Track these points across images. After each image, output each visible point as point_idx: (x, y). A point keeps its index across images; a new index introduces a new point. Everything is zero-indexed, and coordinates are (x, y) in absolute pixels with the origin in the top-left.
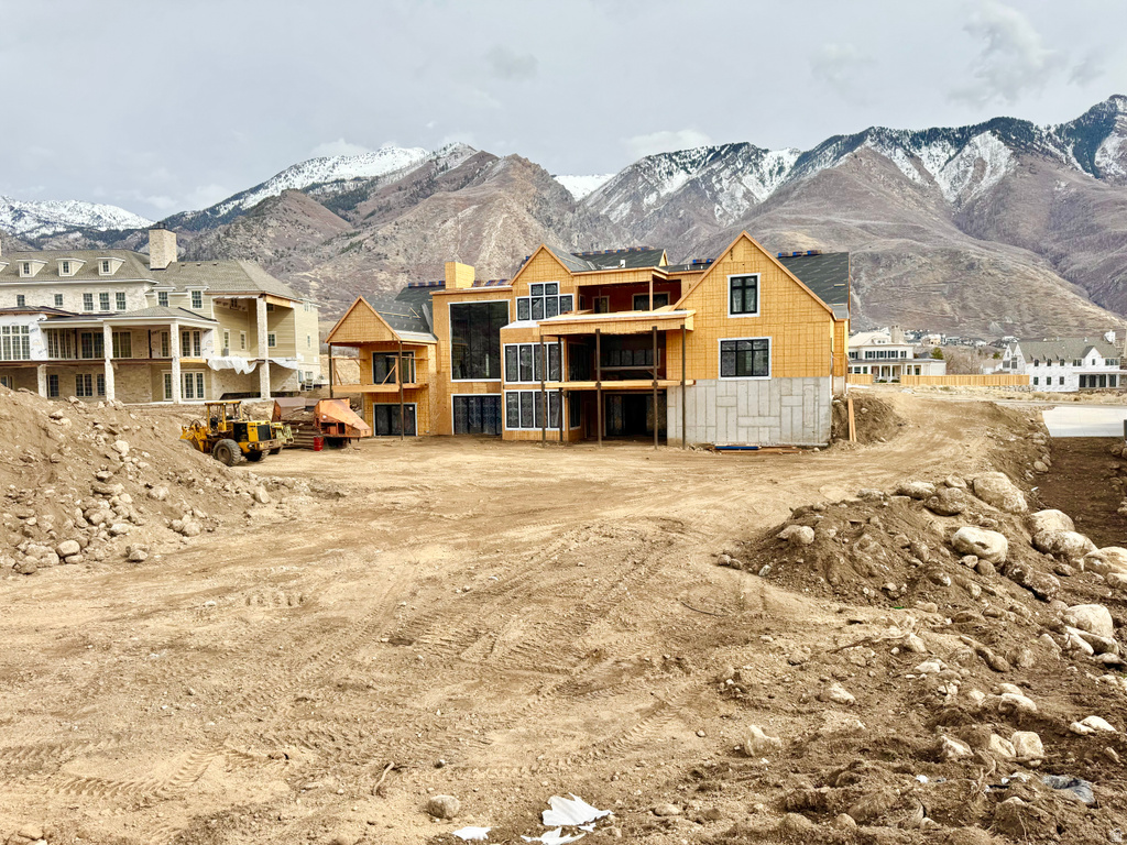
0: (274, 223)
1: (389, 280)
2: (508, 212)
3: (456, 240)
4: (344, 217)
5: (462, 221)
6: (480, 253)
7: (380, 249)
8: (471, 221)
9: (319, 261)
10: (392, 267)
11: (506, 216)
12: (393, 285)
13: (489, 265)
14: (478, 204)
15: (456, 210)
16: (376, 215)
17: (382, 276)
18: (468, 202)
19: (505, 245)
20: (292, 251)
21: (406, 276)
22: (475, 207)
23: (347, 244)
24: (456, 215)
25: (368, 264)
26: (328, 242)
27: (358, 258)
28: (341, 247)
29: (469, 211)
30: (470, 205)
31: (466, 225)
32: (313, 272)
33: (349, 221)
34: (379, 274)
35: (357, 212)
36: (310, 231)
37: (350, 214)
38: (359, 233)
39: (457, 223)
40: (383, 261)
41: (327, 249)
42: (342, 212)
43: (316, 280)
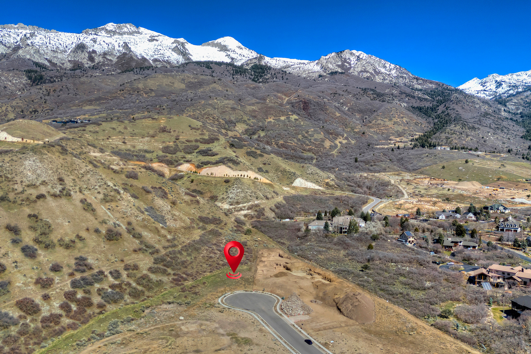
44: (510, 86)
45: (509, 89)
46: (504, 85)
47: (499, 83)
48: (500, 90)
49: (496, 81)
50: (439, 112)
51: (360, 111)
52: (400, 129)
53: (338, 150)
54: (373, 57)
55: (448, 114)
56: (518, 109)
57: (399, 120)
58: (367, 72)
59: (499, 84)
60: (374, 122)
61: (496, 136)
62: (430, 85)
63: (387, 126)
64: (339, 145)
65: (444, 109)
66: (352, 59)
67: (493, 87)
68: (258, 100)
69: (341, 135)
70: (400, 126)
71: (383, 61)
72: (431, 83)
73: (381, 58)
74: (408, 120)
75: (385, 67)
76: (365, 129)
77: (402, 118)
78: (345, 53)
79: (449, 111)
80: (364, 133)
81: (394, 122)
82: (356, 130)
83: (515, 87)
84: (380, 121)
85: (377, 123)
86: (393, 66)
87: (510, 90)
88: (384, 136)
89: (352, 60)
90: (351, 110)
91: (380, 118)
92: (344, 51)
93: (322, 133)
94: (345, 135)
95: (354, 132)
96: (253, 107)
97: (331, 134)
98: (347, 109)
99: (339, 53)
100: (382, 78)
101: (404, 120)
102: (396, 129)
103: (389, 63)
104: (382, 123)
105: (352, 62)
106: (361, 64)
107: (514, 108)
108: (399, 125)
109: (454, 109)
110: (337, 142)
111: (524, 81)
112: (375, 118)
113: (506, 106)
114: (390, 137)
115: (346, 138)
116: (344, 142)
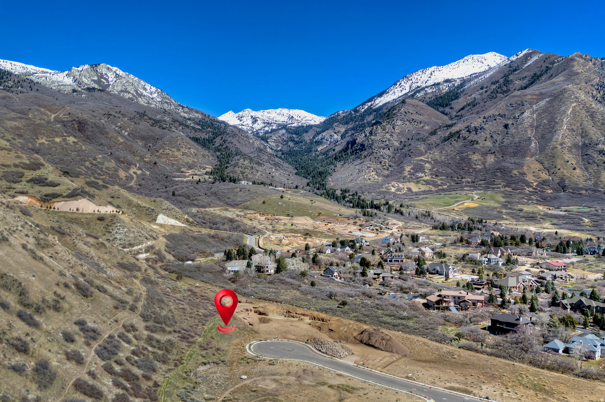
0: (399, 123)
1: (480, 160)
2: (576, 102)
3: (532, 126)
4: (443, 113)
5: (536, 111)
6: (553, 136)
7: (472, 137)
8: (544, 111)
9: (429, 148)
10: (482, 150)
11: (575, 104)
12: (484, 164)
13: (561, 145)
14: (549, 96)
15: (531, 104)
16: (466, 109)
17: (475, 157)
18: (541, 96)
19: (575, 128)
20: (410, 140)
21: (493, 156)
22: (547, 99)
23: (447, 134)
24: (531, 107)
25: (464, 149)
26: (434, 133)
27: (458, 144)
28: (443, 136)
29: (542, 103)
30: (543, 99)
31: (540, 114)
32: (426, 156)
33: (447, 115)
34: (473, 156)
35: (451, 108)
36: (422, 125)
37: (447, 110)
38: (455, 124)
39: (533, 113)
40: (475, 145)
41: (434, 138)
42: (441, 109)
43: (428, 162)
44: (264, 123)
45: (264, 125)
46: (259, 122)
47: (254, 118)
48: (257, 127)
49: (252, 117)
50: (217, 144)
51: (143, 138)
52: (190, 160)
53: (136, 182)
54: (131, 76)
55: (227, 147)
56: (278, 146)
57: (187, 151)
58: (129, 92)
59: (255, 120)
60: (161, 151)
61: (279, 173)
62: (197, 115)
63: (176, 157)
64: (135, 176)
65: (221, 142)
66: (109, 74)
67: (250, 122)
68: (18, 115)
69: (133, 164)
70: (190, 158)
71: (143, 83)
72: (197, 112)
73: (140, 78)
74: (196, 152)
75: (145, 89)
76: (155, 159)
77: (190, 148)
78: (100, 67)
79: (228, 144)
80: (155, 163)
81: (183, 153)
82: (146, 160)
83: (269, 124)
84: (168, 150)
85: (165, 153)
86: (154, 89)
87: (265, 127)
88: (175, 167)
89: (110, 76)
90: (131, 135)
91: (167, 148)
92: (99, 65)
93: (112, 161)
94: (138, 165)
95: (144, 161)
96: (15, 123)
97: (123, 162)
98: (126, 133)
99: (94, 66)
100: (146, 101)
101: (192, 151)
102: (186, 161)
103: (150, 85)
104: (170, 153)
105: (110, 79)
106: (121, 82)
107: (274, 144)
108: (188, 156)
109: (232, 143)
110: (131, 171)
111: (275, 119)
112: (162, 147)
113: (267, 142)
114: (181, 168)
115: (140, 169)
116: (139, 172)
